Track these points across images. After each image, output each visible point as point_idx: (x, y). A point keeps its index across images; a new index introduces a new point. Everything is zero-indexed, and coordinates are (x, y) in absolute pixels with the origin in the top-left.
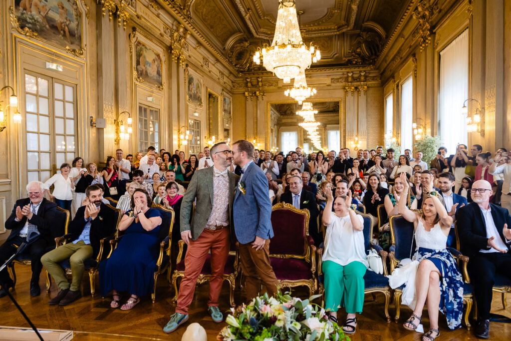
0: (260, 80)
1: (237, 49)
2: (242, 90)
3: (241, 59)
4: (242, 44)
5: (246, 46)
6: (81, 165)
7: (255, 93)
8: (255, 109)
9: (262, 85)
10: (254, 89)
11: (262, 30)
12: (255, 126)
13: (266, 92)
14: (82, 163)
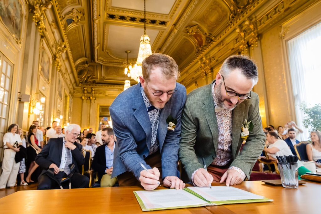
0: (94, 89)
1: (80, 68)
2: (80, 95)
3: (81, 75)
4: (84, 65)
5: (86, 67)
6: (16, 131)
7: (90, 97)
8: (89, 108)
9: (95, 93)
10: (89, 95)
11: (101, 58)
12: (88, 120)
13: (97, 98)
14: (16, 129)
